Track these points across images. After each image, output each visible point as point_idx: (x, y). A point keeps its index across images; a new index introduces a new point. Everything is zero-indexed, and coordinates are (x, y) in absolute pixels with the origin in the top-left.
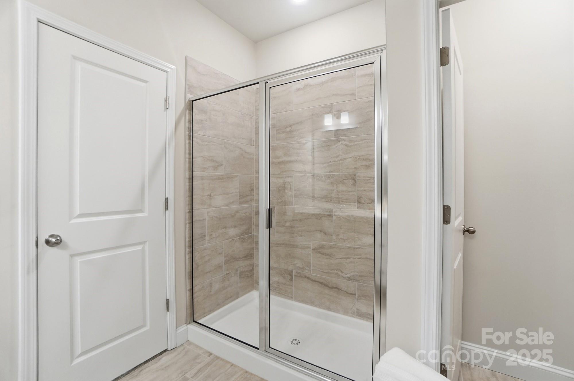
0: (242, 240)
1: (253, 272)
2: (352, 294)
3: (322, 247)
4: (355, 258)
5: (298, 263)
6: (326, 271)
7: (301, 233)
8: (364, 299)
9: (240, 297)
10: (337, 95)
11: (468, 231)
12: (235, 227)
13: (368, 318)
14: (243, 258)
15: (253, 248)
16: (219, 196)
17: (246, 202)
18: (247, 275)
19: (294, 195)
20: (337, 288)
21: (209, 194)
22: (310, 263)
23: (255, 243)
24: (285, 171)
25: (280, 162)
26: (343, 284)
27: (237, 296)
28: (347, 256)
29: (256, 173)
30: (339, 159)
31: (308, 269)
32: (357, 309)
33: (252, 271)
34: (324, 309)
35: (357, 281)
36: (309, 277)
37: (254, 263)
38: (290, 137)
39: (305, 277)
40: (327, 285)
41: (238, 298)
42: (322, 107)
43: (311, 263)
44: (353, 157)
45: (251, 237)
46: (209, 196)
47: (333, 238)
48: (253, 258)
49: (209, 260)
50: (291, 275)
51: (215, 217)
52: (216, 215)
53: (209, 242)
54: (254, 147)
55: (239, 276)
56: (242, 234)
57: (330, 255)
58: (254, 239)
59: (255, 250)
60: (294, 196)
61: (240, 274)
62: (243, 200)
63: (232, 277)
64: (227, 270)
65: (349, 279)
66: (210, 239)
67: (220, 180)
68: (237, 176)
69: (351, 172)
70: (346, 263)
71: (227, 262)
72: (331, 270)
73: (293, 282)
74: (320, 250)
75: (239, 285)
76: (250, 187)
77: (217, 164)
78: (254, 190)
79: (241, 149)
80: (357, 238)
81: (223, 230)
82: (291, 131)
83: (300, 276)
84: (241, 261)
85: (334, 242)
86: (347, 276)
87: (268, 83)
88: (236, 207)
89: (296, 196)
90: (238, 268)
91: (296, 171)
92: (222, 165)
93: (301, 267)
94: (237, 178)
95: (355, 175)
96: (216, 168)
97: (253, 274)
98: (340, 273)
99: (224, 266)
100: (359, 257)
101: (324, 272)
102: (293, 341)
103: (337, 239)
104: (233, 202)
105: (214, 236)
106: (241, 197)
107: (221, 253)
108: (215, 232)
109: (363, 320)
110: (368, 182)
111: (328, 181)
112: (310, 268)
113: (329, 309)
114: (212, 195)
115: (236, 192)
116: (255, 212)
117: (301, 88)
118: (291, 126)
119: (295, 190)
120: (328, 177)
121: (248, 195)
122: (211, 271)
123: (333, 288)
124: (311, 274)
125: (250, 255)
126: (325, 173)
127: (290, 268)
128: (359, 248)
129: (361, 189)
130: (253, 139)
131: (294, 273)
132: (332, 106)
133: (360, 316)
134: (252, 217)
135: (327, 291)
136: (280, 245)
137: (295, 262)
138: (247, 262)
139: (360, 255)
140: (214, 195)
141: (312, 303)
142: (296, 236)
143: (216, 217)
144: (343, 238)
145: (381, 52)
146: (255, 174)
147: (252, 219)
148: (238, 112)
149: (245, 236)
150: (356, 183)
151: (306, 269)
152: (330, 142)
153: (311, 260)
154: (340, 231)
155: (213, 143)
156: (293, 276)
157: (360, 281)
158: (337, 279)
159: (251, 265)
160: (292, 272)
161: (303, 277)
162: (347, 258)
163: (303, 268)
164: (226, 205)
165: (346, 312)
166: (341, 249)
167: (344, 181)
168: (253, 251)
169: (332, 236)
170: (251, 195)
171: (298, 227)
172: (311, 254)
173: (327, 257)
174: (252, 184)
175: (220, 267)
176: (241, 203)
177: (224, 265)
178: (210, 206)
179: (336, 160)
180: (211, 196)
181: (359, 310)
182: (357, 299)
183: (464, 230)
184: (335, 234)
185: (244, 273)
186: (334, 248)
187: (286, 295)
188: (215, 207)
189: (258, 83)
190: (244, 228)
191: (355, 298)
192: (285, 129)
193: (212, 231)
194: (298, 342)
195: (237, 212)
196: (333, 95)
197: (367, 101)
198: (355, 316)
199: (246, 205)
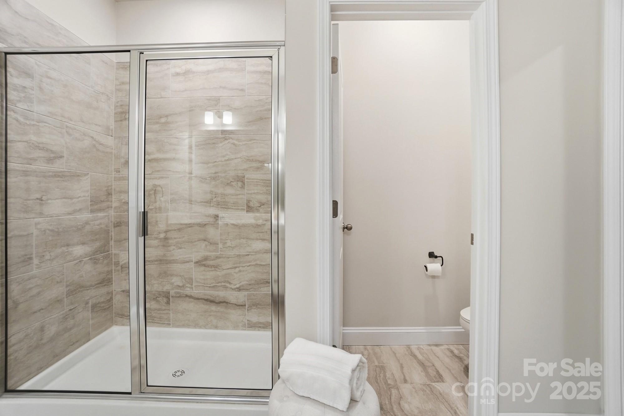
0: (95, 261)
1: (113, 302)
2: (242, 305)
3: (206, 258)
4: (244, 267)
5: (177, 281)
6: (212, 285)
7: (180, 245)
8: (254, 309)
9: (92, 339)
10: (224, 88)
11: (347, 228)
12: (83, 244)
13: (260, 327)
14: (97, 286)
15: (112, 271)
16: (57, 201)
17: (100, 210)
18: (103, 307)
19: (170, 199)
20: (224, 302)
21: (38, 197)
22: (191, 279)
23: (114, 263)
24: (159, 171)
25: (152, 159)
26: (232, 296)
27: (87, 338)
28: (236, 266)
29: (115, 172)
30: (226, 158)
31: (190, 286)
32: (248, 320)
33: (110, 301)
34: (210, 328)
35: (247, 290)
36: (191, 296)
37: (114, 290)
38: (165, 130)
39: (187, 296)
40: (213, 301)
41: (89, 340)
42: (208, 99)
43: (194, 279)
44: (242, 158)
45: (108, 257)
46: (38, 201)
47: (219, 247)
48: (112, 284)
49: (39, 293)
50: (168, 298)
51: (49, 230)
52: (50, 228)
53: (38, 268)
54: (113, 138)
55: (91, 310)
56: (96, 252)
57: (216, 267)
58: (113, 259)
59: (114, 272)
60: (170, 201)
61: (91, 307)
62: (96, 207)
63: (79, 313)
64: (72, 304)
65: (239, 289)
66: (40, 263)
67: (59, 179)
68: (86, 175)
69: (239, 174)
70: (235, 272)
71: (70, 293)
72: (218, 283)
73: (171, 305)
74: (204, 263)
75: (91, 322)
76: (106, 190)
77: (52, 155)
78: (112, 194)
79: (93, 138)
80: (246, 244)
81: (64, 249)
82: (166, 123)
83: (180, 296)
84: (93, 289)
85: (221, 251)
86: (235, 287)
87: (143, 53)
88: (85, 216)
89: (173, 201)
90: (89, 299)
91: (174, 172)
92: (62, 157)
93: (181, 284)
94: (88, 177)
95: (244, 177)
96: (50, 160)
97: (113, 305)
98: (228, 285)
99: (65, 299)
100: (248, 264)
101: (210, 287)
102: (175, 373)
103: (224, 247)
104: (80, 210)
105: (47, 257)
106: (93, 203)
107: (61, 282)
108: (49, 253)
109: (254, 330)
110: (258, 185)
111: (213, 183)
112: (192, 285)
113: (216, 327)
114: (44, 198)
115: (84, 196)
116: (114, 224)
117: (181, 73)
118: (167, 116)
119: (171, 194)
120: (214, 179)
121: (103, 201)
122: (42, 309)
123: (220, 302)
124: (194, 291)
125: (107, 280)
126: (209, 174)
127: (167, 288)
128: (248, 255)
129: (250, 192)
130: (111, 127)
131: (172, 293)
132: (219, 99)
133: (251, 327)
134: (109, 230)
135: (213, 308)
136: (152, 262)
137: (173, 281)
138: (103, 290)
139: (249, 262)
140: (48, 199)
141: (197, 326)
142: (174, 249)
143: (52, 231)
144: (231, 246)
145: (279, 47)
146: (113, 173)
147: (109, 232)
148: (88, 88)
149: (100, 256)
150: (245, 186)
151: (187, 287)
152: (216, 139)
153: (192, 275)
154: (227, 238)
155: (46, 124)
156: (171, 298)
157: (251, 290)
158: (225, 292)
159: (108, 293)
160: (169, 293)
161: (184, 297)
162: (236, 268)
163: (183, 286)
164: (70, 214)
165: (236, 327)
166: (229, 258)
167: (231, 183)
168: (112, 275)
169: (218, 244)
170: (108, 201)
171: (175, 238)
172: (193, 269)
173: (213, 269)
174: (109, 186)
175: (59, 301)
176: (92, 211)
177: (66, 297)
178: (41, 214)
179: (223, 159)
180: (42, 200)
181: (249, 321)
182: (248, 310)
183: (344, 227)
184: (222, 242)
185: (99, 305)
186: (220, 258)
187: (161, 322)
188: (49, 216)
189: (129, 51)
190: (98, 244)
191: (245, 309)
192: (159, 119)
193: (45, 251)
194: (182, 373)
195: (87, 223)
196: (221, 87)
197: (257, 99)
198: (245, 329)
199: (101, 214)
